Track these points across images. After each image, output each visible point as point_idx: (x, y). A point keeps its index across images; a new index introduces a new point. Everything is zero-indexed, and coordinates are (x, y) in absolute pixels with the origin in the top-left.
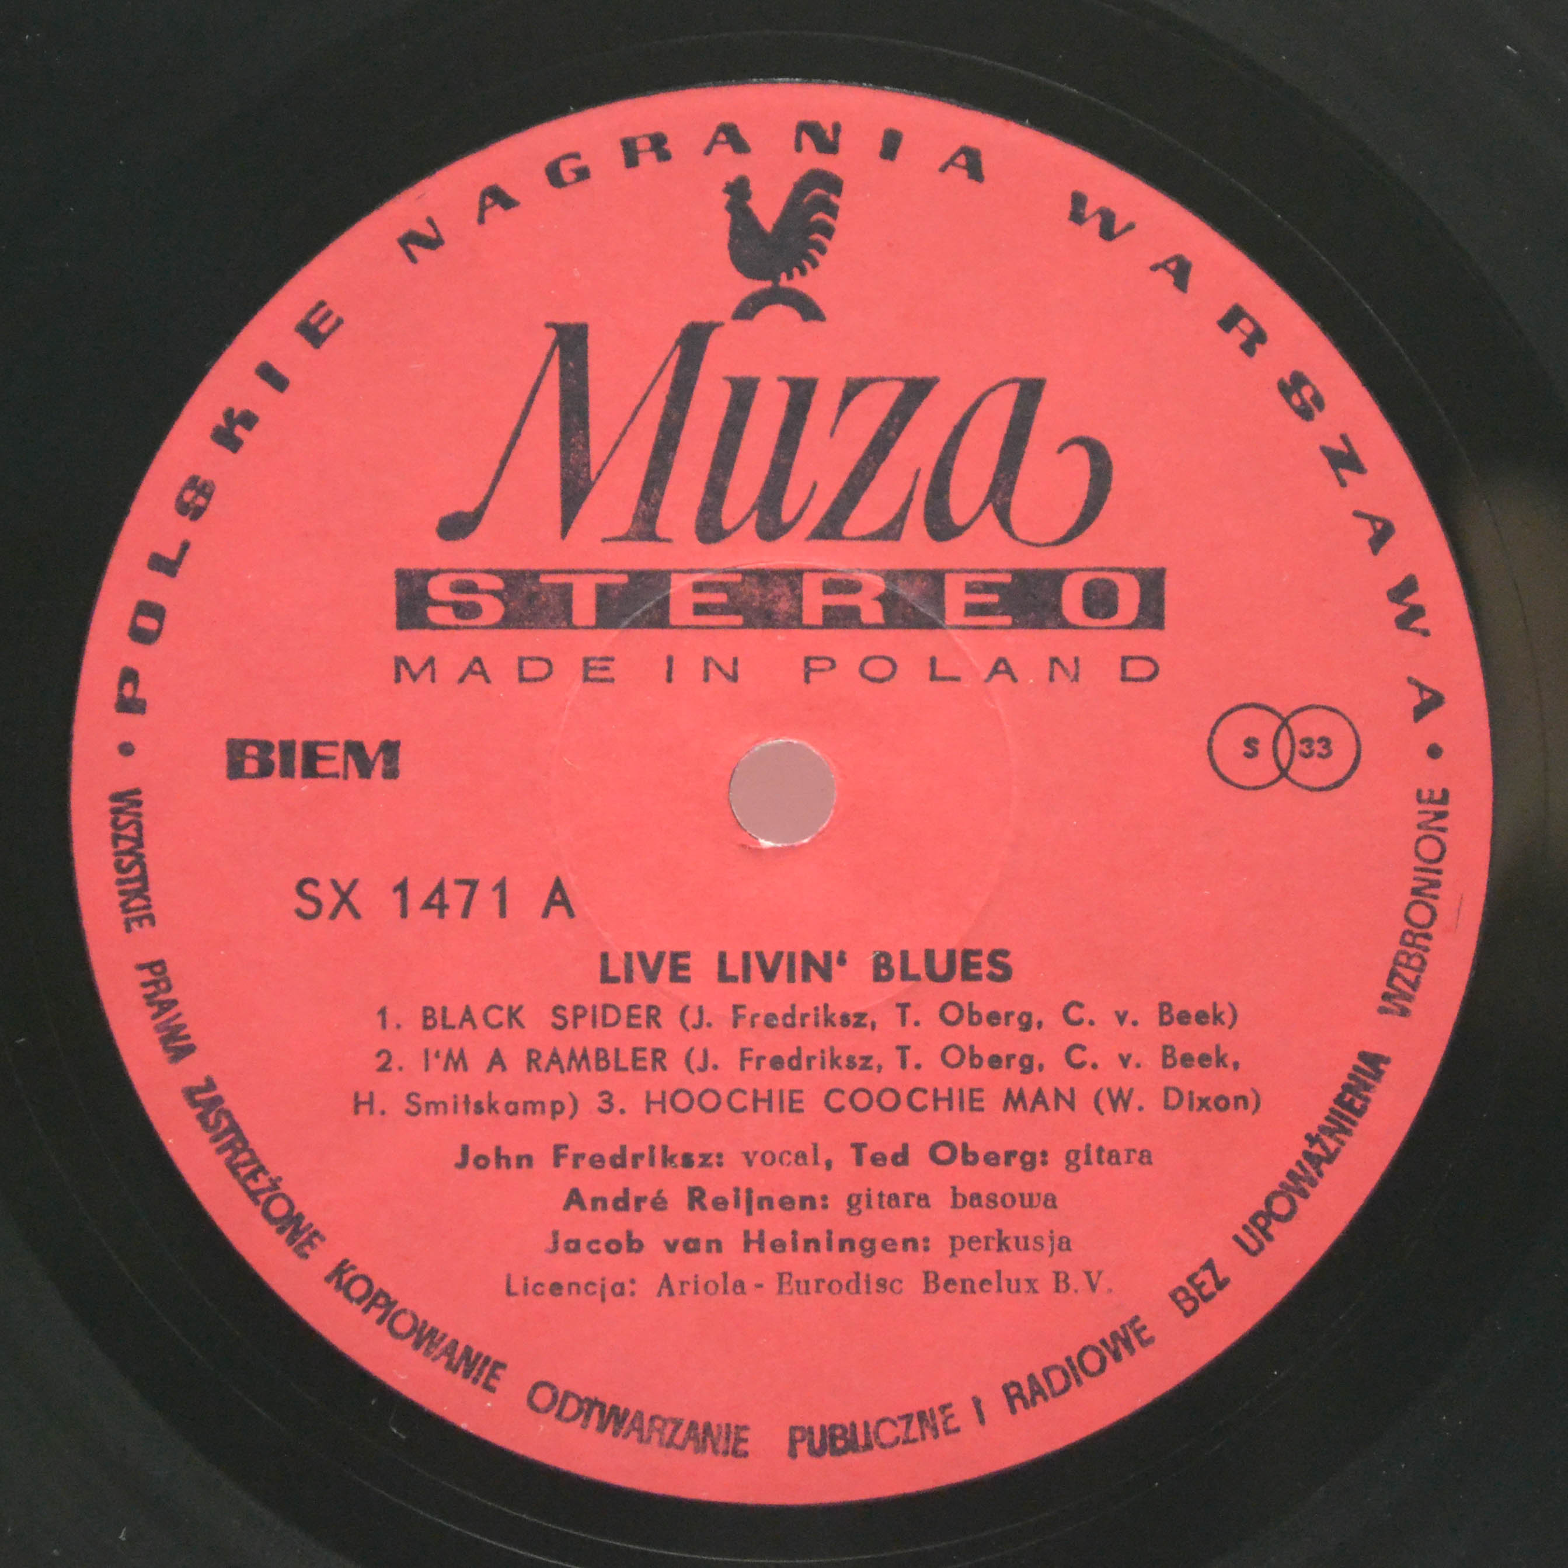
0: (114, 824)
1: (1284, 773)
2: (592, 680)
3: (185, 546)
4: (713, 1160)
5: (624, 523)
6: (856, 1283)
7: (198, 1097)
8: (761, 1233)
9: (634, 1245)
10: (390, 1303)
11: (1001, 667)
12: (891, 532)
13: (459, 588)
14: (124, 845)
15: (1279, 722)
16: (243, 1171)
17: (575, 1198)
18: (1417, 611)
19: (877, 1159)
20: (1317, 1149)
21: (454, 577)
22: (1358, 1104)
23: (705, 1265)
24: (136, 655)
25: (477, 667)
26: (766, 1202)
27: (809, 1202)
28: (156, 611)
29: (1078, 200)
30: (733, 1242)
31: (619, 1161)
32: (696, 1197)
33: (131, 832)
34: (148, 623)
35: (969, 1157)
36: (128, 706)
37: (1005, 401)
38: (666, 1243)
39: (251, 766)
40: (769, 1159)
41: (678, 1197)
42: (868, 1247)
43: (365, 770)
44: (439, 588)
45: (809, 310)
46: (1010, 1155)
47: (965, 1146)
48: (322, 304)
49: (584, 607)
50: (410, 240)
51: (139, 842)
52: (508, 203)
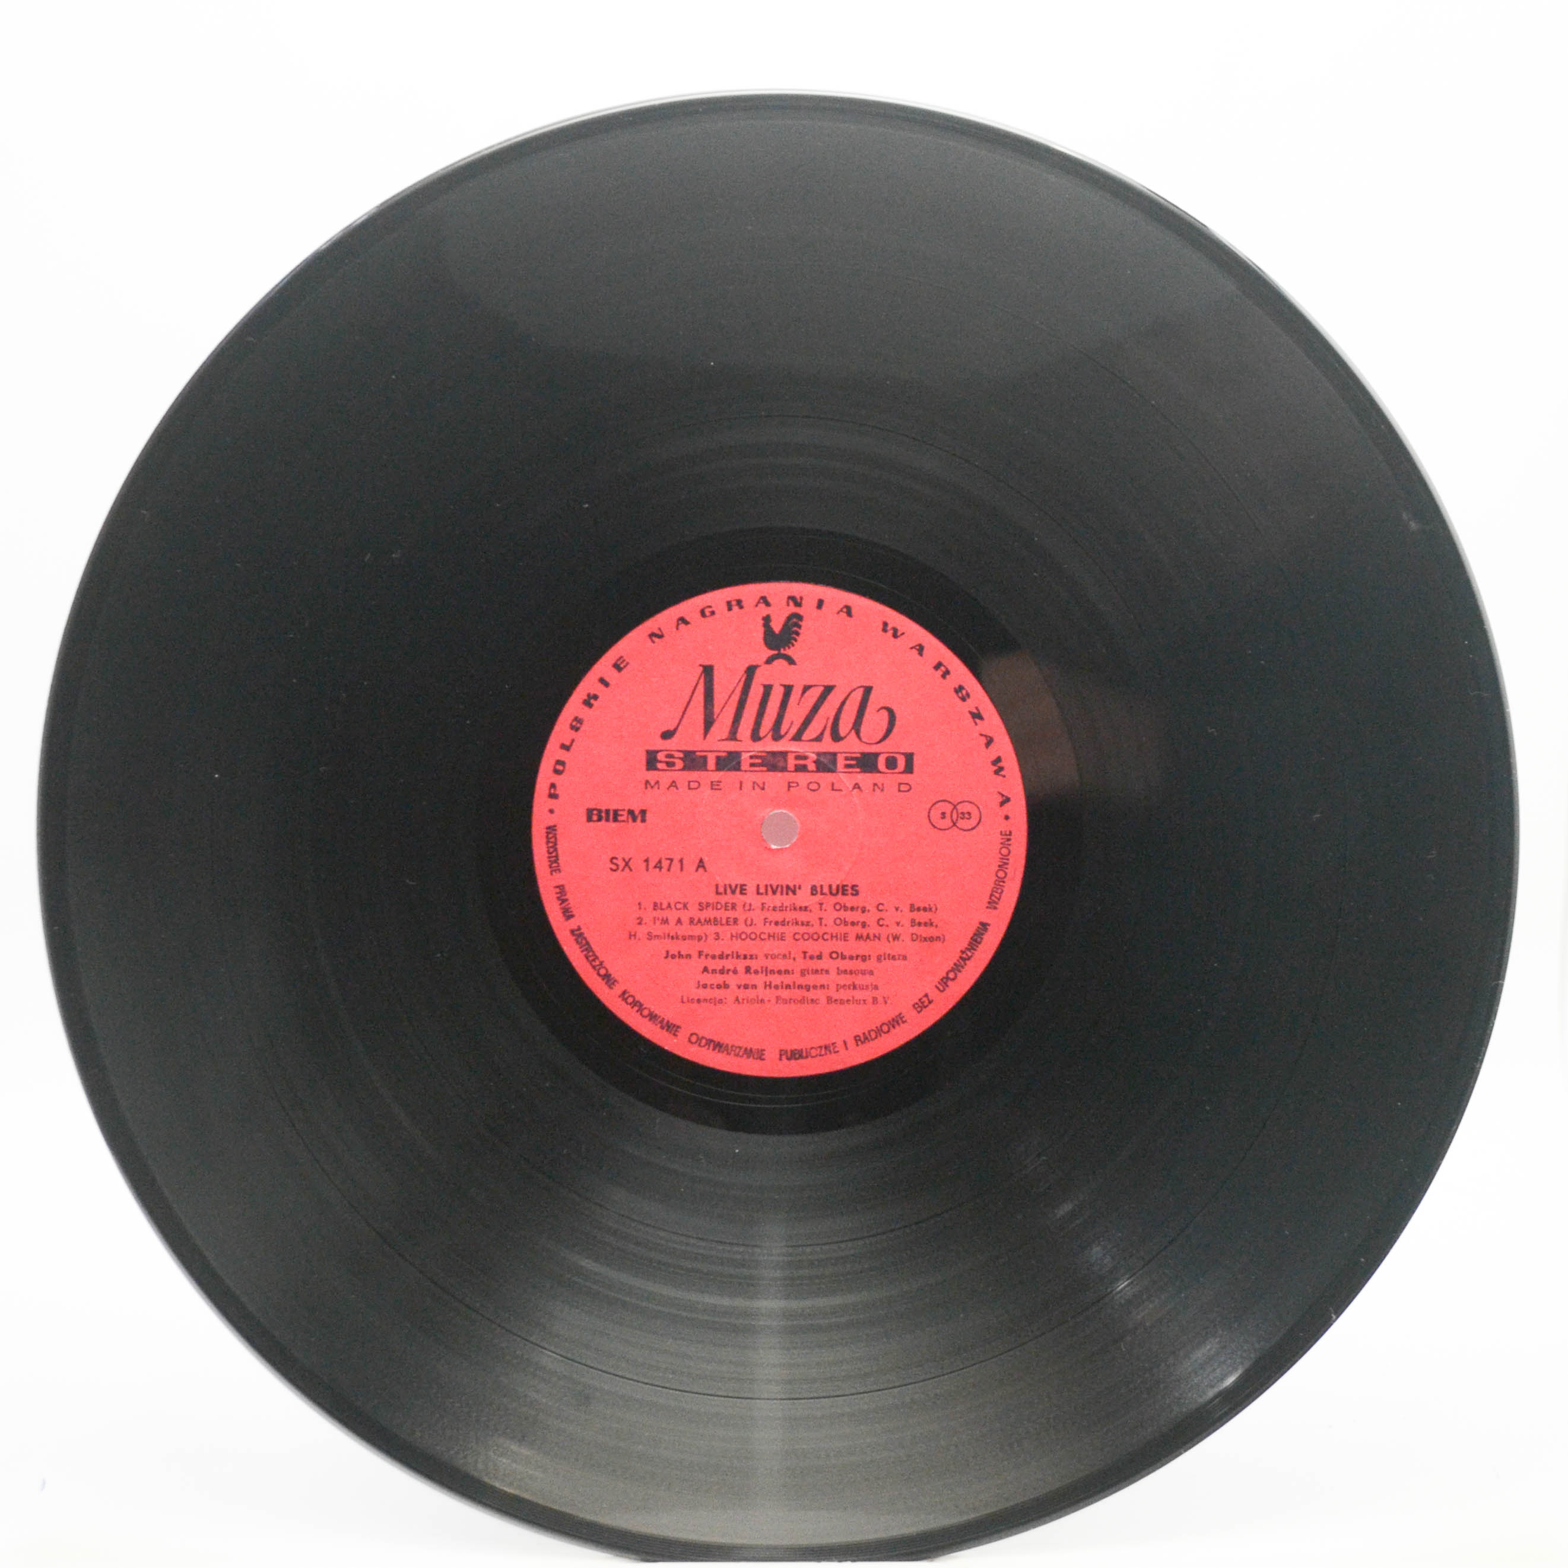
0: (547, 837)
1: (954, 824)
2: (716, 789)
3: (573, 741)
4: (754, 957)
5: (725, 735)
6: (803, 1001)
7: (576, 933)
8: (771, 982)
9: (726, 986)
10: (641, 1005)
11: (857, 786)
12: (819, 739)
13: (668, 756)
14: (551, 845)
15: (952, 807)
16: (590, 959)
17: (705, 970)
18: (1001, 769)
19: (811, 958)
20: (964, 956)
21: (666, 753)
22: (979, 940)
23: (751, 994)
24: (556, 779)
25: (673, 784)
26: (772, 972)
27: (787, 972)
28: (563, 763)
29: (885, 624)
30: (760, 985)
31: (721, 957)
32: (748, 970)
33: (553, 840)
34: (560, 768)
35: (843, 957)
36: (553, 796)
37: (858, 695)
38: (737, 985)
39: (595, 818)
40: (774, 957)
41: (741, 969)
42: (808, 988)
43: (634, 820)
44: (661, 756)
45: (791, 661)
46: (857, 957)
47: (842, 953)
48: (621, 657)
49: (711, 763)
50: (652, 635)
51: (556, 844)
52: (686, 623)
